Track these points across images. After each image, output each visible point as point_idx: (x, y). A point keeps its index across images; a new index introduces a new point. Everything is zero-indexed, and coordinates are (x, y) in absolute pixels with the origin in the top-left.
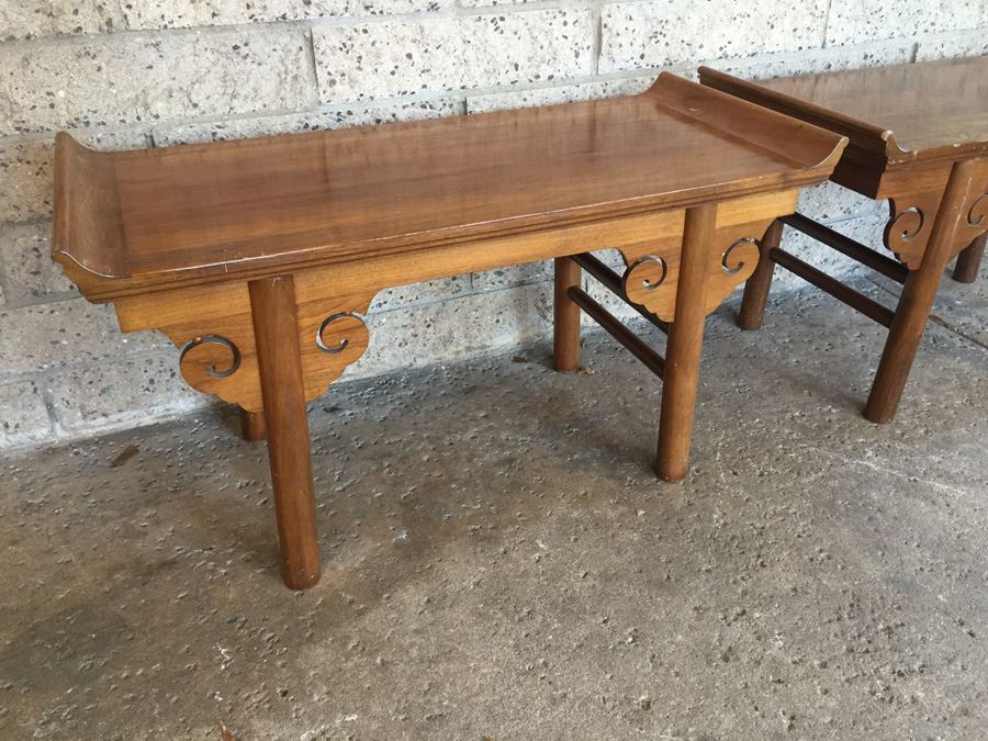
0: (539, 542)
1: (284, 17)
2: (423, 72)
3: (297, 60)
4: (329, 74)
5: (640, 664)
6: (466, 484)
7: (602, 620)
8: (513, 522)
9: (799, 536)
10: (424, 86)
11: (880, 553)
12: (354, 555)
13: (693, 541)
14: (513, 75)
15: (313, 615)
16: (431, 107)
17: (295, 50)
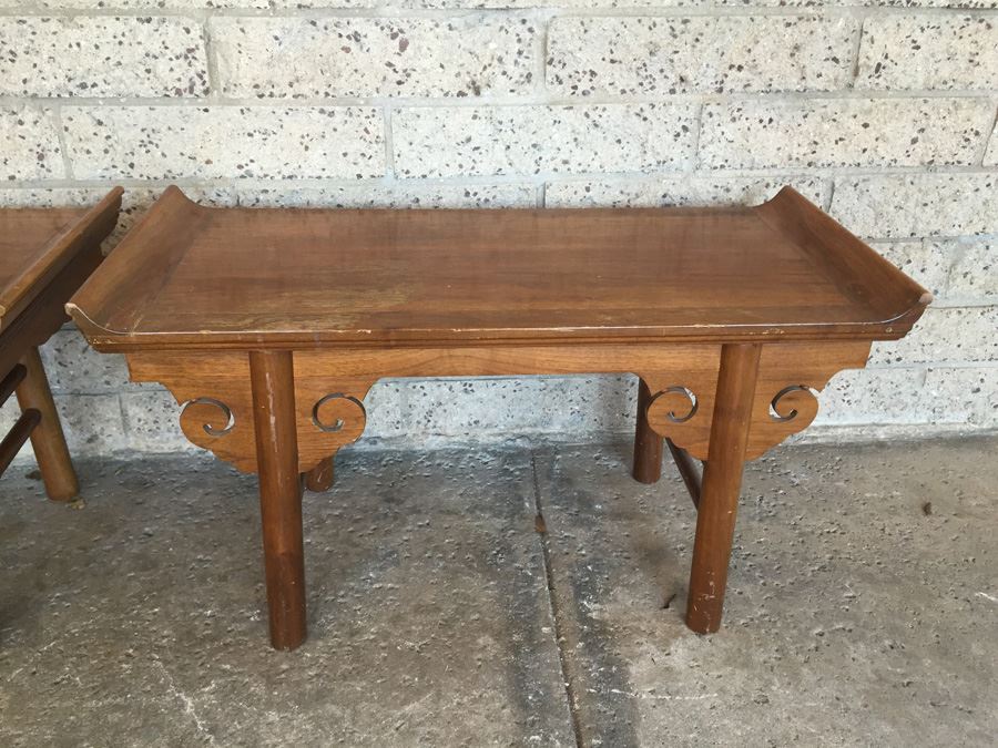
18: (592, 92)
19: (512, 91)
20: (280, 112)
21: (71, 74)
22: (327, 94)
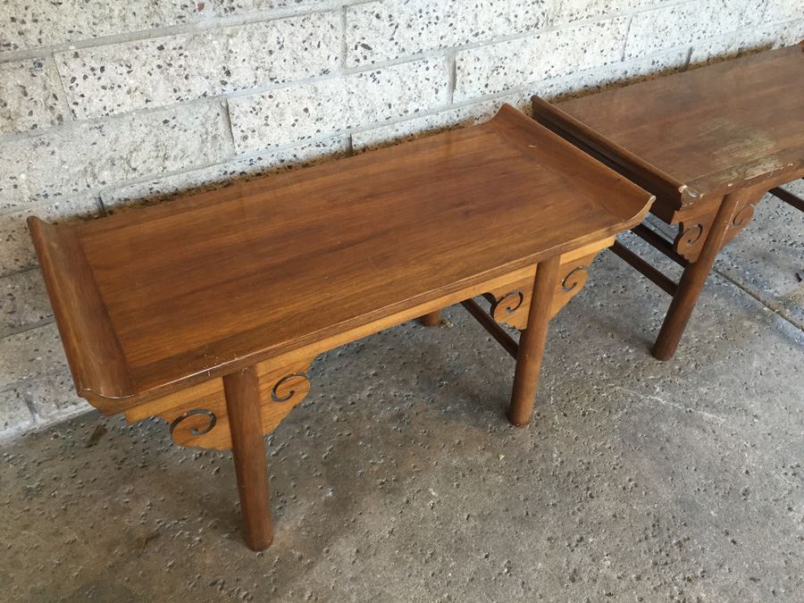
0: (431, 490)
1: (205, 95)
2: (317, 120)
3: (215, 123)
4: (242, 131)
5: (515, 591)
6: (371, 440)
7: (484, 555)
8: (410, 474)
9: (614, 468)
10: (318, 131)
11: (670, 478)
12: (296, 515)
13: (541, 480)
14: (387, 113)
15: (274, 573)
16: (324, 145)
17: (213, 116)
20: (576, 29)
21: (472, 27)
22: (604, 12)
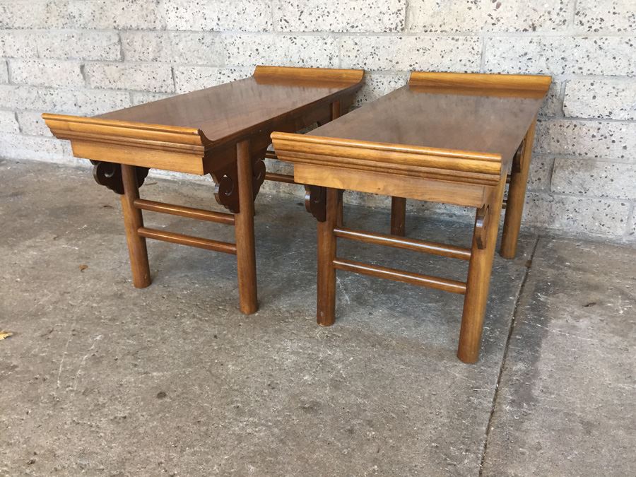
18: (601, 30)
19: (554, 29)
20: (433, 39)
21: (349, 22)
22: (457, 30)
